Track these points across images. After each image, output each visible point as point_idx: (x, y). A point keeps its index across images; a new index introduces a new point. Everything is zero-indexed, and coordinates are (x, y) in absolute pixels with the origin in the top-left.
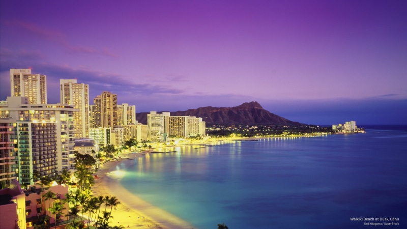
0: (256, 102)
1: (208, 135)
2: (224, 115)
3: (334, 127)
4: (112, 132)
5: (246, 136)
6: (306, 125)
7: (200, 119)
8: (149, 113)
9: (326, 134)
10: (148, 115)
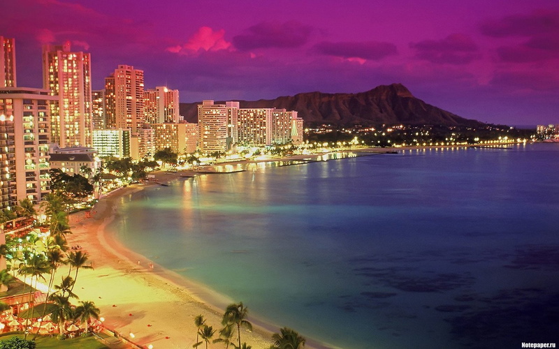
0: (400, 84)
1: (308, 142)
2: (343, 107)
3: (540, 129)
4: (133, 136)
5: (377, 145)
6: (490, 125)
7: (295, 113)
8: (201, 103)
9: (525, 141)
10: (199, 106)
